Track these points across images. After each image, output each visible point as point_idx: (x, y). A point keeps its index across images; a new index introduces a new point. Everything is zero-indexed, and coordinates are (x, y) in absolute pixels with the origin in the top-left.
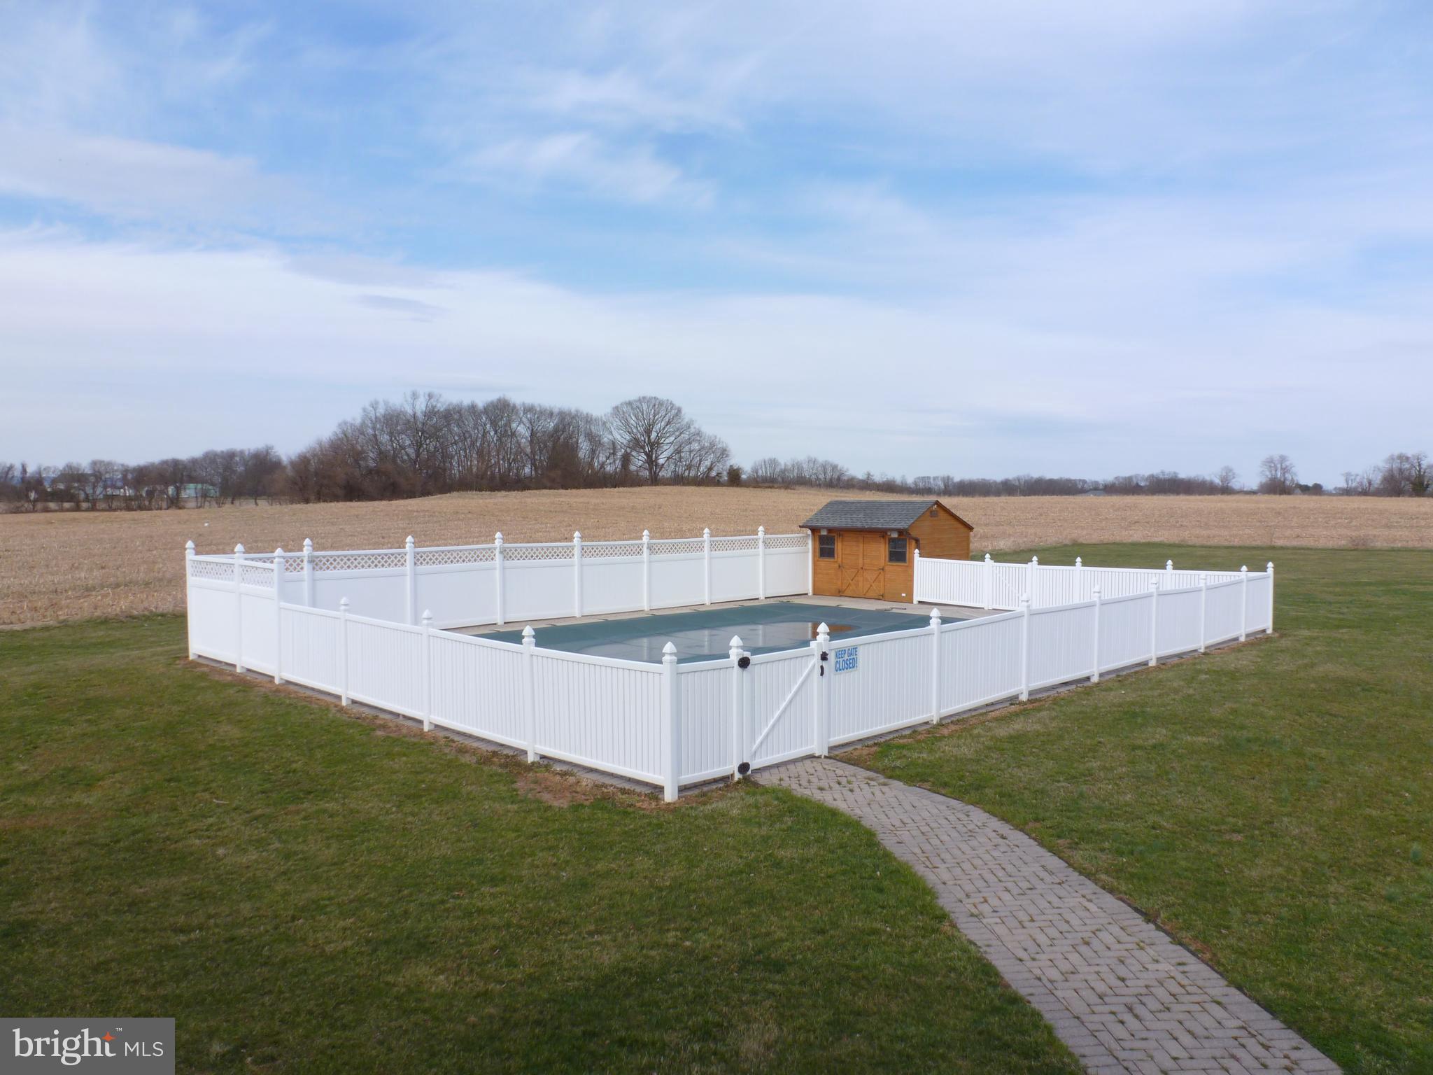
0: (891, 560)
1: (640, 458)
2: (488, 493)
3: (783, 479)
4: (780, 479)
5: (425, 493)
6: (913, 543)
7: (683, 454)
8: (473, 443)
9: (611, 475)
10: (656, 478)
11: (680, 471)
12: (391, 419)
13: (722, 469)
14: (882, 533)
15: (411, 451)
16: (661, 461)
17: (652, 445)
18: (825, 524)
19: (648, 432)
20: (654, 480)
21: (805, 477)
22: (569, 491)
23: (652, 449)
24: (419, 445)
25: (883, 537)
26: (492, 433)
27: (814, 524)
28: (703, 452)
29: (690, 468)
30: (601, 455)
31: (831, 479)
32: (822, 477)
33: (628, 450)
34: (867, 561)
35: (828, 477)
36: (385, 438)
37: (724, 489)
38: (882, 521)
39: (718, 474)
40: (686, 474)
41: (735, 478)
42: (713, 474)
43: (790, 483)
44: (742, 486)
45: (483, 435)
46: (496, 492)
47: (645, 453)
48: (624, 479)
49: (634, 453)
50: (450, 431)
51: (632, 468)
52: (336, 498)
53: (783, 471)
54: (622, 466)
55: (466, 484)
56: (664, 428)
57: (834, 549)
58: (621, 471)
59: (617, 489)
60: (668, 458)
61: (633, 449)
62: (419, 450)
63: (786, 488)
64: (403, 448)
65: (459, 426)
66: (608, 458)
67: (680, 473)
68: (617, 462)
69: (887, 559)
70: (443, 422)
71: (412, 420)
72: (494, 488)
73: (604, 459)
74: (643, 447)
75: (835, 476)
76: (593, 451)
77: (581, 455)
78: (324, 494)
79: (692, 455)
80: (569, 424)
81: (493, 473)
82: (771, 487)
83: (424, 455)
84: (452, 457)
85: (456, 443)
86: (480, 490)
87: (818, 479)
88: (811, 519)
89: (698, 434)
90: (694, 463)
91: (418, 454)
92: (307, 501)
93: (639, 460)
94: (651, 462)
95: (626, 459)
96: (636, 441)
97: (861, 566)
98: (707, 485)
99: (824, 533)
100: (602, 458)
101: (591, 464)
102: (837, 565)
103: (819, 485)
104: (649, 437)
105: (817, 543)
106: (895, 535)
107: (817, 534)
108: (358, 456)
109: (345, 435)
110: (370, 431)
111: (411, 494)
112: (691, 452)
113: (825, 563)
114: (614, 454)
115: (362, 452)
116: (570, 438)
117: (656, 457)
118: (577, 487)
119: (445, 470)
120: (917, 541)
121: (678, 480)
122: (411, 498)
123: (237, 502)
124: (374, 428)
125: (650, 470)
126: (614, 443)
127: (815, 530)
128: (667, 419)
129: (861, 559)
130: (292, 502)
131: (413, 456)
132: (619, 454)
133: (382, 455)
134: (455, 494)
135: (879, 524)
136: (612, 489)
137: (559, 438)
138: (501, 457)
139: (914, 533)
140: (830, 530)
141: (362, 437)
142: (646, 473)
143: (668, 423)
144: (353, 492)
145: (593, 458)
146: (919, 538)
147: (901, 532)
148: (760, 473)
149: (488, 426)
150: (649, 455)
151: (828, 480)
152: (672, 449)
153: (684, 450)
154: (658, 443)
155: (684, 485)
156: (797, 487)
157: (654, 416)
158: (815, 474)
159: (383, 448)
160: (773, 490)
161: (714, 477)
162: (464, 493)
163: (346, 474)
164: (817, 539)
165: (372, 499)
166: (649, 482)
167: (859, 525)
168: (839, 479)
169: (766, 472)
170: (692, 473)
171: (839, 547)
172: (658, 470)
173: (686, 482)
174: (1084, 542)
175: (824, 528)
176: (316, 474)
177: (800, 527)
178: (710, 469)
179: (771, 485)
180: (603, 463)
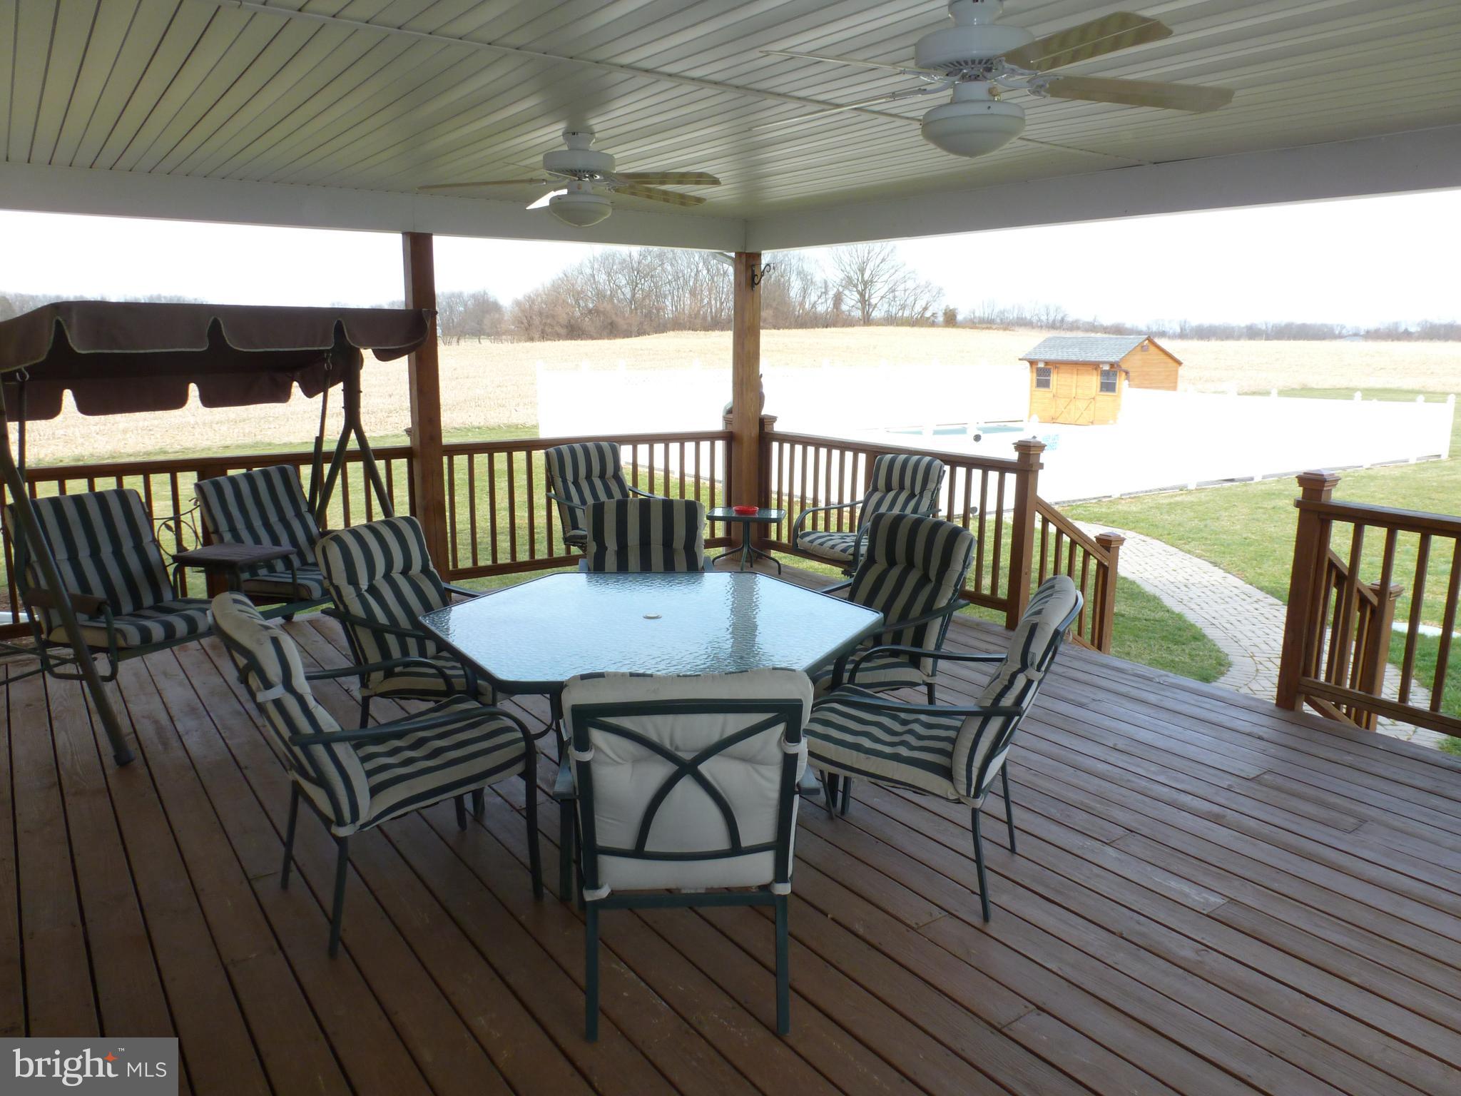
0: (1101, 390)
1: (853, 297)
2: (703, 332)
3: (1001, 320)
4: (998, 321)
5: (641, 333)
6: (1124, 374)
7: (896, 293)
8: (686, 282)
9: (821, 314)
10: (868, 318)
11: (894, 311)
12: (607, 258)
13: (938, 308)
14: (1095, 366)
15: (627, 291)
16: (873, 301)
17: (865, 283)
18: (1042, 357)
19: (862, 271)
20: (867, 321)
21: (1026, 318)
22: (781, 331)
23: (865, 288)
24: (634, 285)
25: (1096, 369)
26: (705, 272)
27: (1032, 357)
28: (919, 291)
29: (904, 308)
30: (813, 294)
31: (1054, 321)
32: (1044, 318)
33: (841, 289)
34: (1080, 391)
35: (1051, 319)
36: (602, 278)
37: (940, 330)
38: (1095, 354)
39: (933, 315)
40: (900, 314)
41: (950, 319)
42: (928, 314)
43: (1008, 324)
44: (958, 327)
45: (696, 275)
46: (710, 332)
47: (858, 291)
48: (835, 319)
49: (847, 292)
50: (664, 270)
51: (844, 307)
52: (558, 337)
53: (1002, 312)
54: (834, 304)
55: (677, 325)
56: (878, 266)
57: (1049, 380)
58: (833, 311)
59: (829, 329)
60: (882, 297)
61: (845, 287)
62: (634, 289)
63: (1005, 329)
64: (619, 287)
65: (672, 265)
66: (820, 297)
67: (894, 312)
68: (829, 302)
69: (1099, 389)
70: (657, 261)
71: (628, 259)
72: (707, 328)
73: (816, 298)
74: (856, 286)
75: (1059, 318)
76: (804, 291)
77: (792, 294)
78: (546, 333)
79: (907, 294)
80: (781, 262)
81: (705, 314)
82: (987, 328)
83: (639, 295)
84: (665, 297)
85: (670, 282)
86: (694, 329)
87: (1040, 320)
88: (1030, 353)
89: (914, 272)
90: (908, 302)
91: (634, 295)
92: (532, 339)
93: (851, 301)
94: (864, 301)
95: (838, 299)
96: (849, 279)
97: (1074, 395)
98: (922, 326)
99: (1041, 365)
100: (813, 298)
101: (802, 304)
102: (1052, 395)
103: (1041, 327)
104: (863, 275)
105: (1035, 375)
106: (1107, 368)
107: (1034, 367)
108: (578, 295)
109: (565, 275)
110: (588, 271)
111: (627, 334)
112: (905, 291)
113: (1042, 392)
114: (826, 293)
115: (582, 291)
116: (782, 276)
117: (869, 297)
118: (789, 327)
119: (658, 310)
120: (1127, 373)
121: (891, 321)
122: (628, 337)
123: (462, 342)
124: (593, 268)
125: (863, 309)
126: (826, 282)
127: (1032, 363)
128: (881, 257)
129: (1074, 391)
130: (519, 340)
131: (629, 296)
132: (831, 293)
133: (600, 295)
134: (671, 333)
135: (1092, 357)
136: (825, 329)
137: (771, 277)
138: (713, 296)
139: (1124, 366)
140: (1047, 363)
141: (581, 276)
142: (857, 314)
143: (883, 260)
144: (574, 331)
145: (804, 297)
146: (1129, 370)
147: (1112, 365)
148: (977, 314)
149: (701, 265)
150: (862, 295)
151: (1050, 321)
152: (886, 289)
153: (898, 289)
154: (871, 281)
155: (898, 325)
156: (1017, 329)
157: (869, 253)
158: (1037, 315)
159: (601, 287)
160: (991, 331)
161: (929, 318)
162: (680, 332)
163: (568, 314)
164: (1035, 371)
165: (592, 338)
166: (862, 322)
167: (1074, 358)
168: (1062, 320)
169: (984, 313)
170: (907, 313)
171: (1054, 378)
172: (871, 310)
173: (900, 322)
174: (1315, 387)
175: (1041, 361)
176: (540, 314)
177: (1020, 359)
178: (925, 309)
179: (989, 326)
180: (815, 303)
